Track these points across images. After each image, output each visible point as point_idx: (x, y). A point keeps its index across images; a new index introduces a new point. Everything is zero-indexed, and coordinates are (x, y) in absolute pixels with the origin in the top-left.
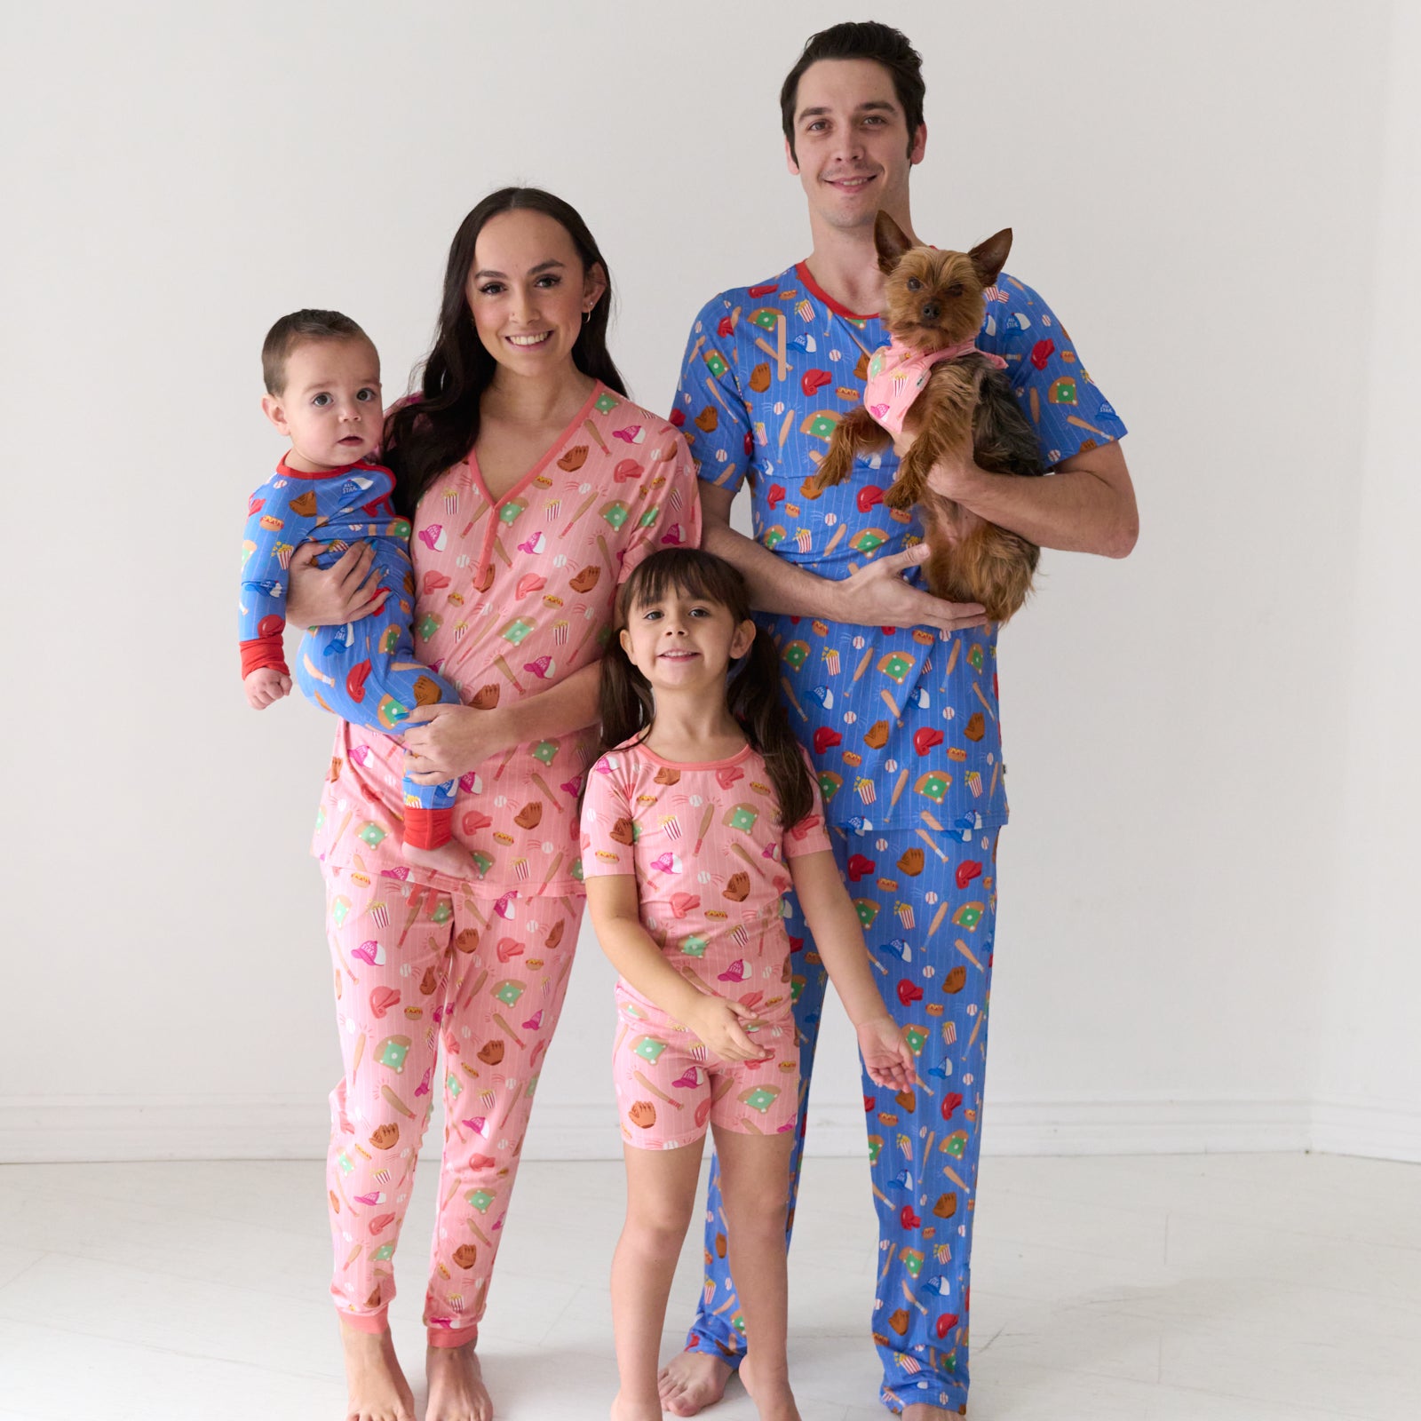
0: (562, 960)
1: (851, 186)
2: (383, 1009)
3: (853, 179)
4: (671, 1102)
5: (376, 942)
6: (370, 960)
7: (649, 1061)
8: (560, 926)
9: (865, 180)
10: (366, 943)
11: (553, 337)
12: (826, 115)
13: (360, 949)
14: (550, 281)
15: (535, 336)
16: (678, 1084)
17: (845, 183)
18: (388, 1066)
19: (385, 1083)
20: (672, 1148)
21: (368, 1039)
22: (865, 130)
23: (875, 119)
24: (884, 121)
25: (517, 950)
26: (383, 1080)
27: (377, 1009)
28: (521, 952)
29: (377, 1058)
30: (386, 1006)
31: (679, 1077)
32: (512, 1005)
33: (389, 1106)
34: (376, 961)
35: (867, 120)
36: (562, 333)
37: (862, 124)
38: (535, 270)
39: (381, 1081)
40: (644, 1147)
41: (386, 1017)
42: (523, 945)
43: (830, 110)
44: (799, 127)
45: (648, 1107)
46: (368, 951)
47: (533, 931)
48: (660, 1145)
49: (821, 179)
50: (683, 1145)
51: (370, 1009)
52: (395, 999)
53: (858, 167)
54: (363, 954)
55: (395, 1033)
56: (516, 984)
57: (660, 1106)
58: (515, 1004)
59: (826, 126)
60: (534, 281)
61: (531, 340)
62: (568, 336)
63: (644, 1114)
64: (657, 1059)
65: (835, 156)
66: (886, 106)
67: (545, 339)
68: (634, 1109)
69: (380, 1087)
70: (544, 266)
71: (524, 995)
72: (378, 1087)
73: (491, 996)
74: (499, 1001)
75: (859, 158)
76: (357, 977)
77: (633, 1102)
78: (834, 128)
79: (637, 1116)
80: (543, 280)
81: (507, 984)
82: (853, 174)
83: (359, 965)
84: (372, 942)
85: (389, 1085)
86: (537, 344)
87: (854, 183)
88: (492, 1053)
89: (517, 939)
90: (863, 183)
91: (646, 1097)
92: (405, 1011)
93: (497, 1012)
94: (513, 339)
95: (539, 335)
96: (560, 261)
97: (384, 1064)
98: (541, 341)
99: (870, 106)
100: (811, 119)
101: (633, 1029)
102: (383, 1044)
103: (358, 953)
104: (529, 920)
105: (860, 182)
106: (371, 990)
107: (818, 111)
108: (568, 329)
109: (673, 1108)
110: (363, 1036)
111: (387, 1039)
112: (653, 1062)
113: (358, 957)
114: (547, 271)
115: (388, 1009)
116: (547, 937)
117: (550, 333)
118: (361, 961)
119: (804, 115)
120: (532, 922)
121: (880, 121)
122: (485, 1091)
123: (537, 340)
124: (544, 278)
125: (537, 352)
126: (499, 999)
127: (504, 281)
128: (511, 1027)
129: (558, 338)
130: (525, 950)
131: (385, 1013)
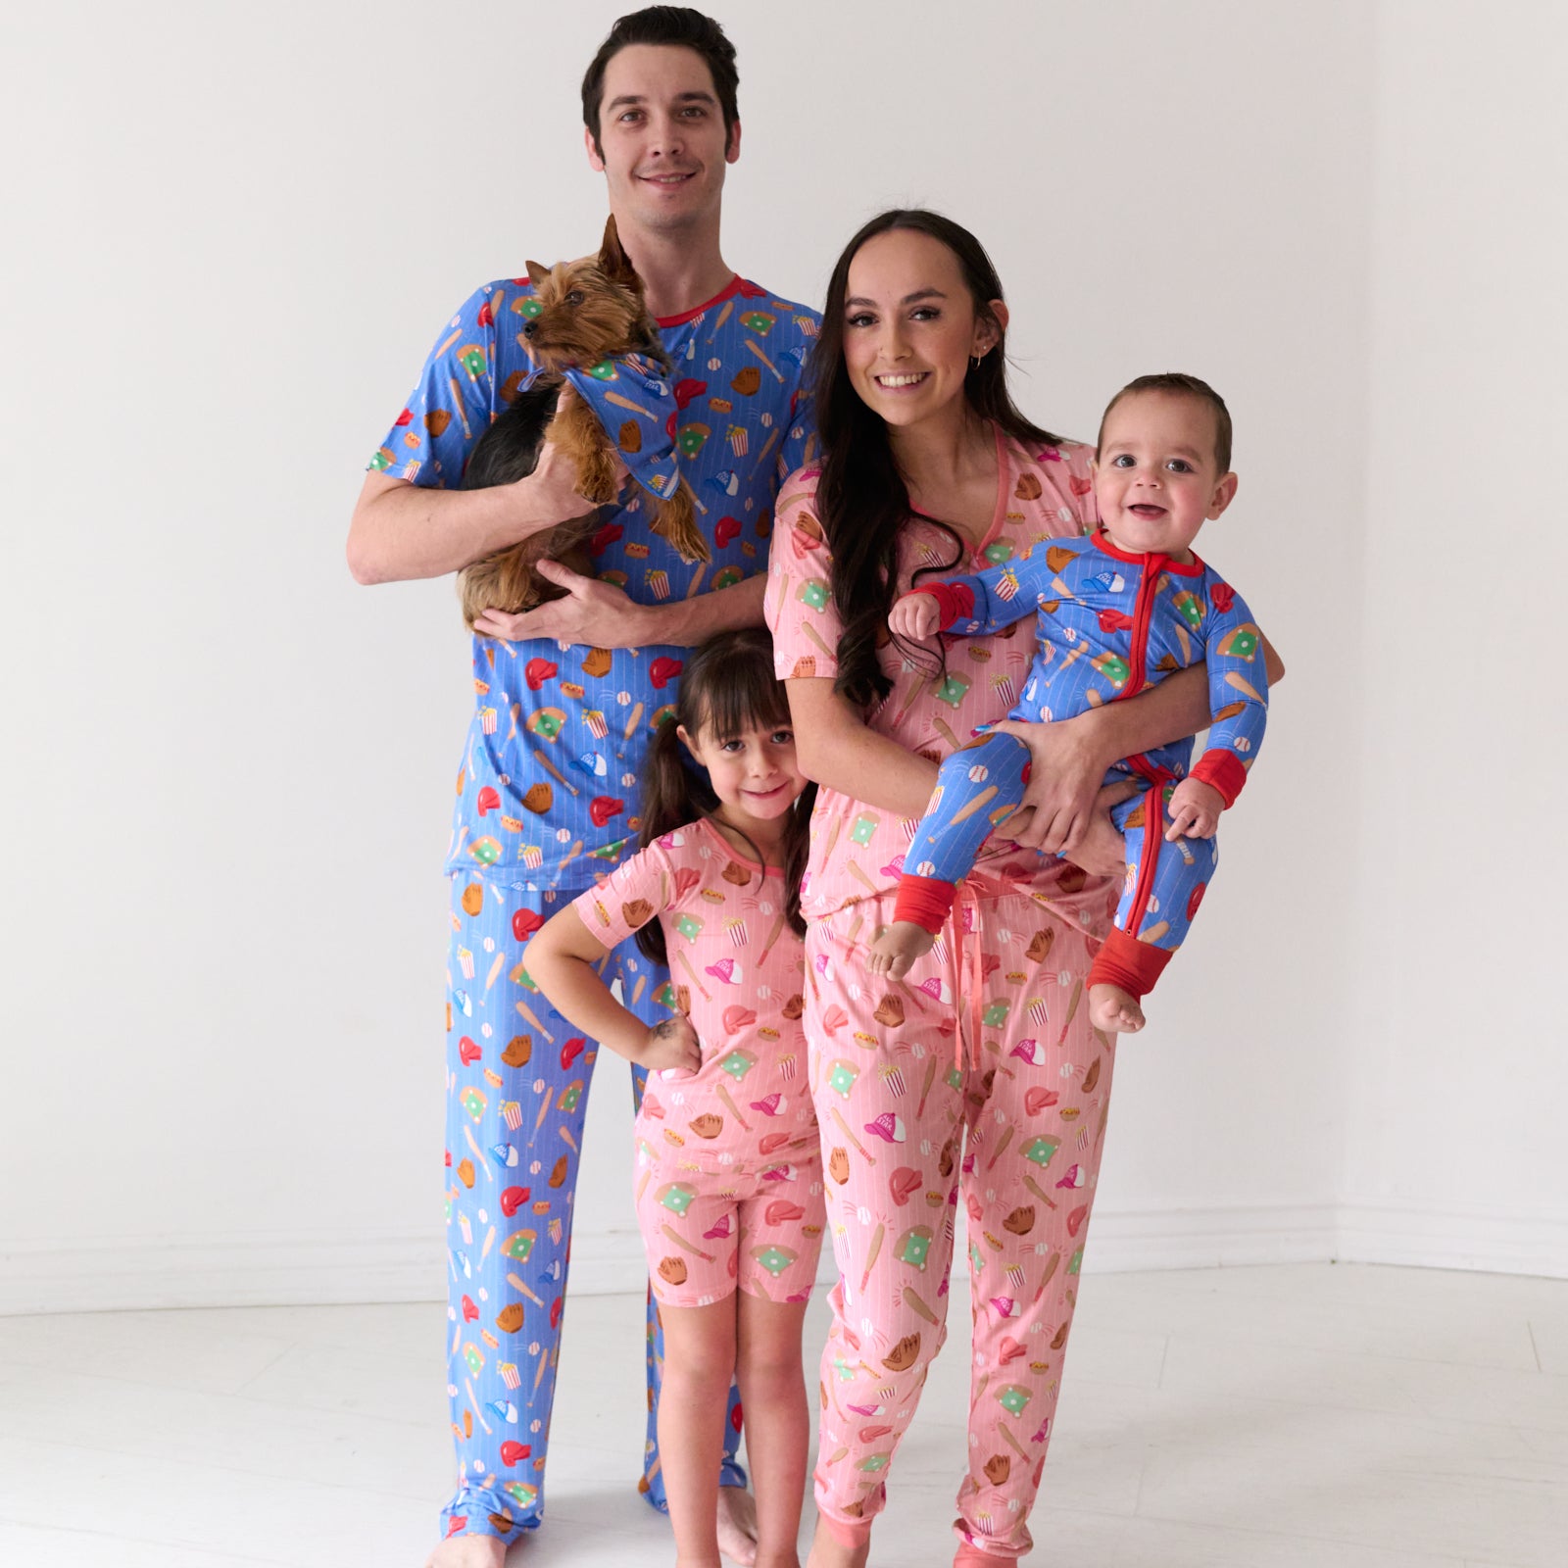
0: (1099, 1105)
1: (668, 183)
2: (905, 1193)
3: (672, 175)
4: (703, 1255)
5: (893, 1115)
6: (888, 1136)
7: (678, 1213)
8: (1096, 1065)
9: (684, 177)
10: (882, 1116)
11: (928, 380)
12: (641, 104)
13: (876, 1123)
14: (929, 314)
15: (905, 377)
16: (709, 1235)
17: (662, 180)
18: (908, 1263)
19: (908, 1284)
20: (707, 1303)
21: (887, 1232)
22: (684, 123)
23: (693, 111)
24: (704, 114)
25: (1050, 1100)
26: (905, 1281)
27: (898, 1195)
28: (1055, 1102)
29: (897, 1256)
30: (908, 1191)
31: (710, 1228)
32: (1045, 1165)
33: (913, 1313)
34: (895, 1137)
35: (684, 111)
36: (940, 374)
37: (679, 116)
38: (909, 299)
39: (902, 1283)
40: (678, 1304)
41: (908, 1204)
42: (1056, 1094)
43: (645, 99)
44: (606, 117)
45: (678, 1263)
46: (886, 1125)
47: (1067, 1075)
48: (694, 1300)
49: (634, 176)
50: (719, 1299)
51: (890, 1194)
52: (917, 1183)
53: (677, 163)
54: (879, 1129)
55: (918, 1223)
56: (1052, 1140)
57: (691, 1262)
58: (1048, 1162)
59: (640, 116)
60: (910, 312)
61: (901, 381)
62: (948, 382)
63: (675, 1271)
64: (686, 1211)
65: (651, 150)
66: (705, 97)
67: (918, 381)
68: (662, 1265)
69: (902, 1289)
70: (919, 295)
71: (1059, 1152)
72: (899, 1291)
73: (1020, 1156)
74: (1029, 1161)
75: (679, 153)
76: (873, 1156)
77: (661, 1259)
78: (649, 120)
79: (667, 1273)
80: (922, 313)
81: (1039, 1140)
82: (672, 171)
83: (874, 1143)
84: (888, 1115)
85: (912, 1287)
86: (907, 386)
87: (672, 180)
88: (1020, 1222)
89: (1049, 1088)
90: (682, 180)
91: (675, 1252)
92: (927, 1197)
93: (1028, 1174)
94: (882, 379)
95: (911, 375)
96: (940, 291)
97: (906, 1262)
98: (912, 383)
99: (689, 96)
100: (622, 109)
101: (657, 1177)
102: (905, 1237)
103: (874, 1128)
104: (1062, 1065)
105: (679, 178)
106: (892, 1171)
107: (631, 100)
108: (948, 372)
109: (705, 1261)
110: (882, 1229)
111: (911, 1230)
112: (682, 1214)
113: (874, 1133)
114: (925, 302)
115: (910, 1195)
116: (1084, 1081)
117: (926, 375)
118: (877, 1137)
119: (615, 104)
120: (1066, 1065)
121: (698, 113)
122: (1011, 1266)
123: (908, 381)
124: (922, 309)
125: (907, 396)
126: (1029, 1158)
127: (875, 311)
128: (1044, 1189)
129: (934, 381)
130: (1058, 1099)
131: (907, 1201)
